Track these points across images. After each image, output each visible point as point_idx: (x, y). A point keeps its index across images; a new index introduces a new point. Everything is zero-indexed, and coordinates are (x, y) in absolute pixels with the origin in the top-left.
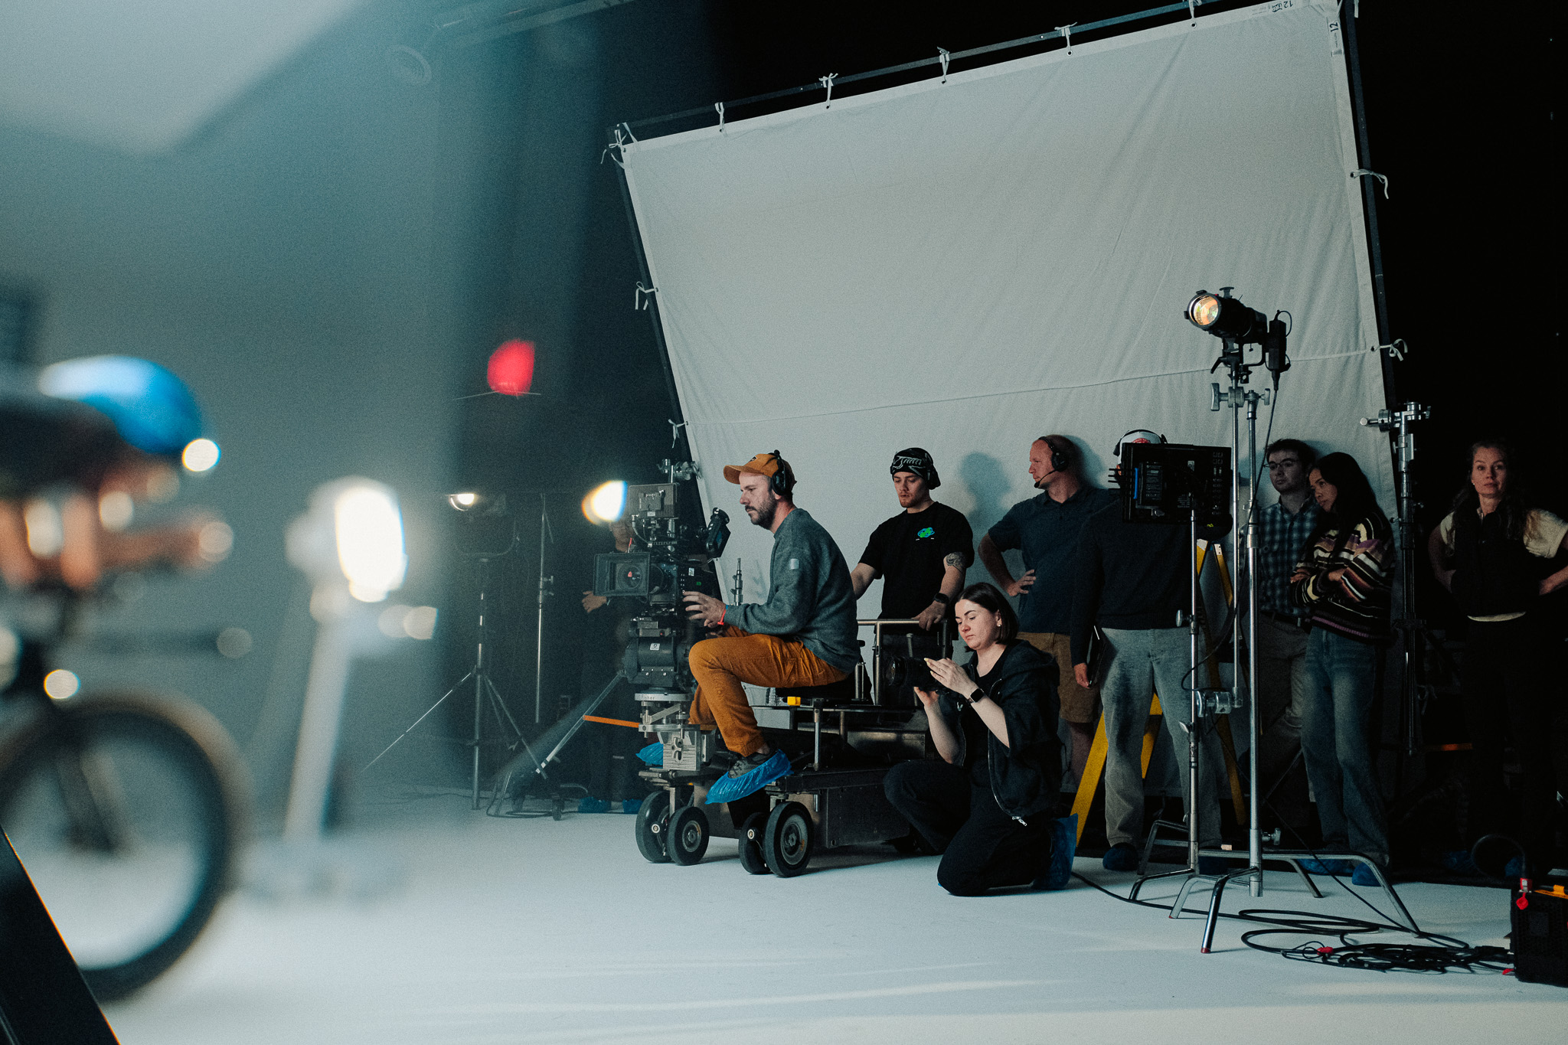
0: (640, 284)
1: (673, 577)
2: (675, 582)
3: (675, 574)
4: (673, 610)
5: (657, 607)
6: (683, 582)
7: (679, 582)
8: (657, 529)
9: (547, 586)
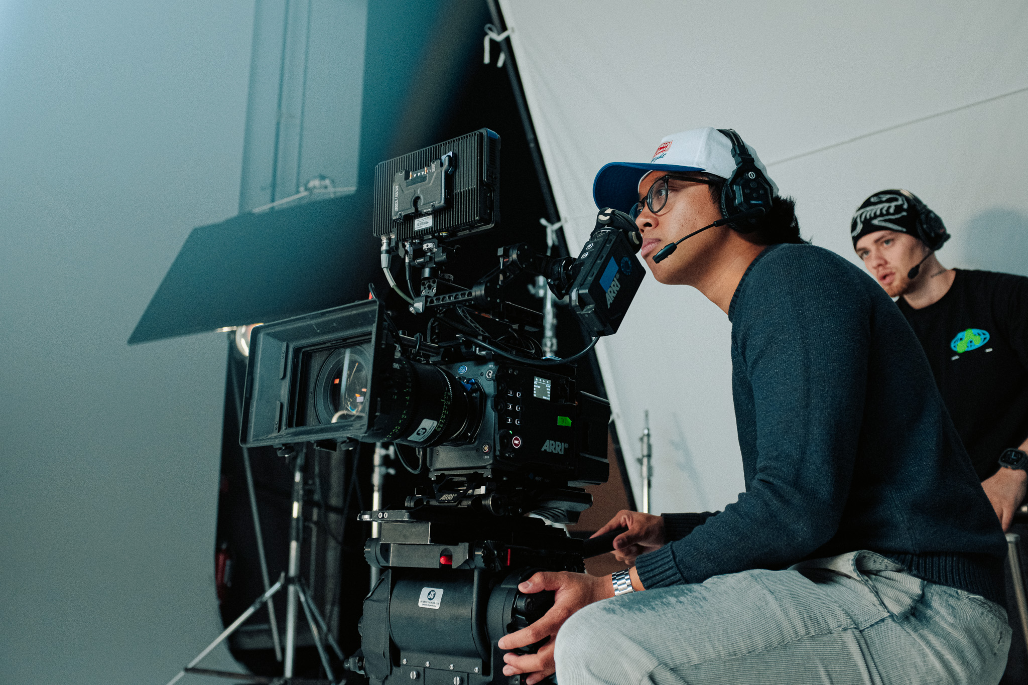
0: (490, 29)
1: (484, 396)
2: (491, 415)
3: (489, 387)
4: (482, 490)
5: (446, 483)
6: (514, 415)
7: (502, 415)
8: (440, 264)
9: (386, 461)
